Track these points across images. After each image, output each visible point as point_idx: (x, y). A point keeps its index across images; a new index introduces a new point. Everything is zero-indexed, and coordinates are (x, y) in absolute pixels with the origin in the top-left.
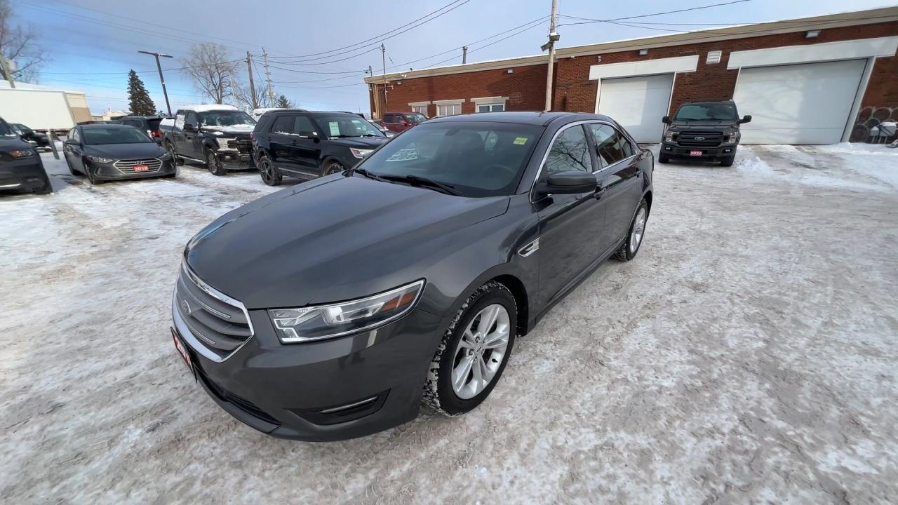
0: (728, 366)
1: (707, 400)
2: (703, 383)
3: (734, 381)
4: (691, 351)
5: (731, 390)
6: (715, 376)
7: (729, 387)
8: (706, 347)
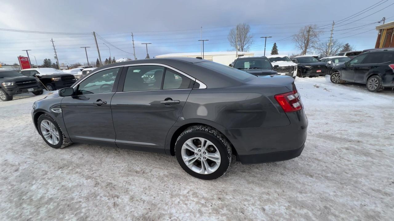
0: (28, 213)
1: (12, 198)
2: (23, 199)
3: (15, 213)
4: (51, 199)
5: (10, 210)
6: (24, 206)
7: (12, 209)
8: (52, 207)
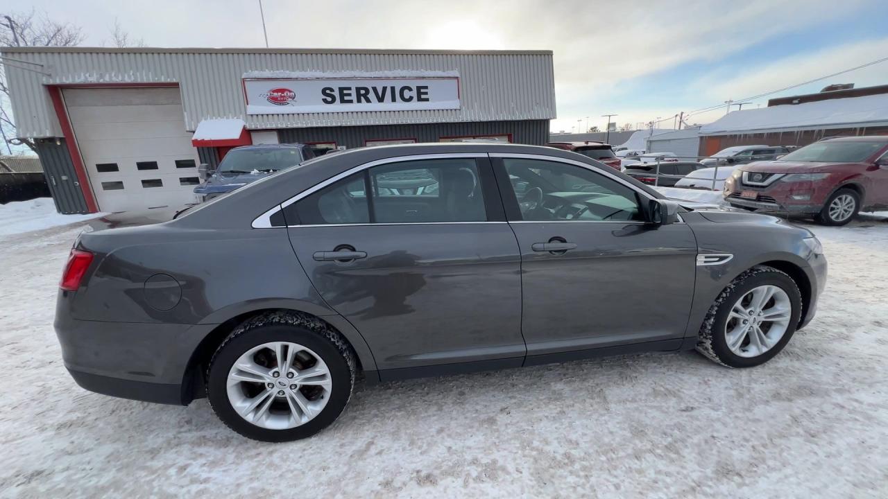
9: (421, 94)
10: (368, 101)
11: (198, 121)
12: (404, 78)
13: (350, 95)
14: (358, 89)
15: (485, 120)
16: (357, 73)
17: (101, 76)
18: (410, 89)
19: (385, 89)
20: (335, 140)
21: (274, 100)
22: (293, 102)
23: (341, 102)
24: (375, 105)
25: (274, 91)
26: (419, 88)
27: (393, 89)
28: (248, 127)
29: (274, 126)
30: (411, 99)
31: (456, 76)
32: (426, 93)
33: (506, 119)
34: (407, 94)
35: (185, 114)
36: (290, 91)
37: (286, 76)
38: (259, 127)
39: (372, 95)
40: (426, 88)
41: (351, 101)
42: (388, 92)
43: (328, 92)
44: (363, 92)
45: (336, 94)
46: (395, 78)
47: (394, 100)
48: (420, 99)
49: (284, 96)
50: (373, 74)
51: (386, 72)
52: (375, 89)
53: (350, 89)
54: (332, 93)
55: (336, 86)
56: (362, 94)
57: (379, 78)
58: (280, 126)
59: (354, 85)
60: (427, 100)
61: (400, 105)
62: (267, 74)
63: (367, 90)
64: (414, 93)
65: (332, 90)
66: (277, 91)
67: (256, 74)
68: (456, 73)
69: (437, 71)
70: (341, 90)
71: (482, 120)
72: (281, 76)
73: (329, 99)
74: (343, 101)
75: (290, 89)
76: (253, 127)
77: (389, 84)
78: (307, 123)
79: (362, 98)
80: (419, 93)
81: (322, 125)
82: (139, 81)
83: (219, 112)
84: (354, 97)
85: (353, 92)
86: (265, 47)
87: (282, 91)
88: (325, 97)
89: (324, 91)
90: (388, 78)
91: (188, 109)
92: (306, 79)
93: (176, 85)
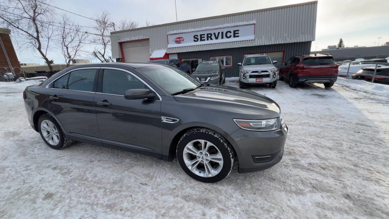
9: (236, 34)
10: (211, 39)
11: (153, 52)
12: (228, 27)
13: (204, 37)
14: (208, 35)
15: (268, 44)
16: (208, 28)
17: (131, 38)
18: (230, 32)
19: (219, 33)
20: (198, 57)
21: (177, 42)
22: (183, 42)
23: (200, 41)
24: (214, 41)
25: (177, 39)
26: (234, 31)
27: (222, 33)
28: (167, 53)
29: (176, 52)
30: (230, 36)
31: (254, 23)
32: (238, 33)
33: (280, 43)
34: (229, 35)
35: (150, 49)
36: (182, 38)
37: (181, 32)
38: (171, 53)
39: (213, 37)
40: (238, 31)
41: (204, 40)
42: (220, 34)
43: (196, 37)
44: (209, 35)
45: (199, 37)
46: (224, 28)
47: (222, 38)
48: (235, 36)
49: (180, 40)
50: (214, 27)
51: (220, 25)
52: (215, 34)
53: (204, 35)
54: (197, 37)
55: (199, 34)
56: (209, 37)
57: (217, 29)
58: (178, 52)
59: (206, 33)
60: (238, 36)
61: (225, 40)
62: (175, 32)
63: (211, 34)
64: (232, 34)
65: (197, 36)
66: (178, 38)
67: (172, 32)
68: (254, 22)
69: (245, 22)
70: (201, 35)
71: (266, 44)
72: (180, 32)
73: (196, 40)
74: (201, 40)
75: (183, 37)
76: (169, 53)
77: (221, 31)
78: (187, 50)
79: (209, 38)
80: (235, 33)
81: (192, 51)
82: (139, 39)
83: (160, 48)
84: (206, 38)
85: (206, 36)
86: (176, 21)
87: (180, 38)
88: (194, 39)
89: (194, 37)
90: (221, 28)
91: (151, 47)
92: (188, 32)
93: (148, 39)
